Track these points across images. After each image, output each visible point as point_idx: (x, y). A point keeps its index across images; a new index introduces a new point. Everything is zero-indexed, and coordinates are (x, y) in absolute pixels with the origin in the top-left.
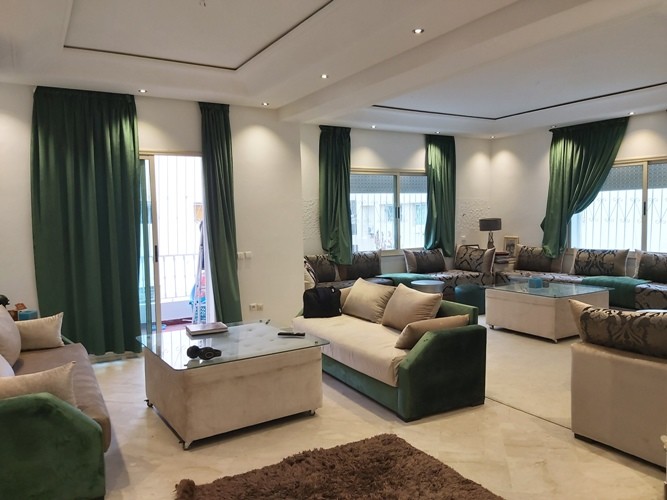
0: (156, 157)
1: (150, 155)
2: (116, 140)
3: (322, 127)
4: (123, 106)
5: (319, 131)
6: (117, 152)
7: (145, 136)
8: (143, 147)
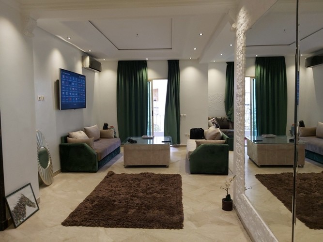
0: (154, 81)
1: (152, 80)
2: (141, 76)
3: (227, 63)
4: (143, 65)
5: (226, 65)
6: (141, 80)
7: (150, 74)
8: (149, 78)
